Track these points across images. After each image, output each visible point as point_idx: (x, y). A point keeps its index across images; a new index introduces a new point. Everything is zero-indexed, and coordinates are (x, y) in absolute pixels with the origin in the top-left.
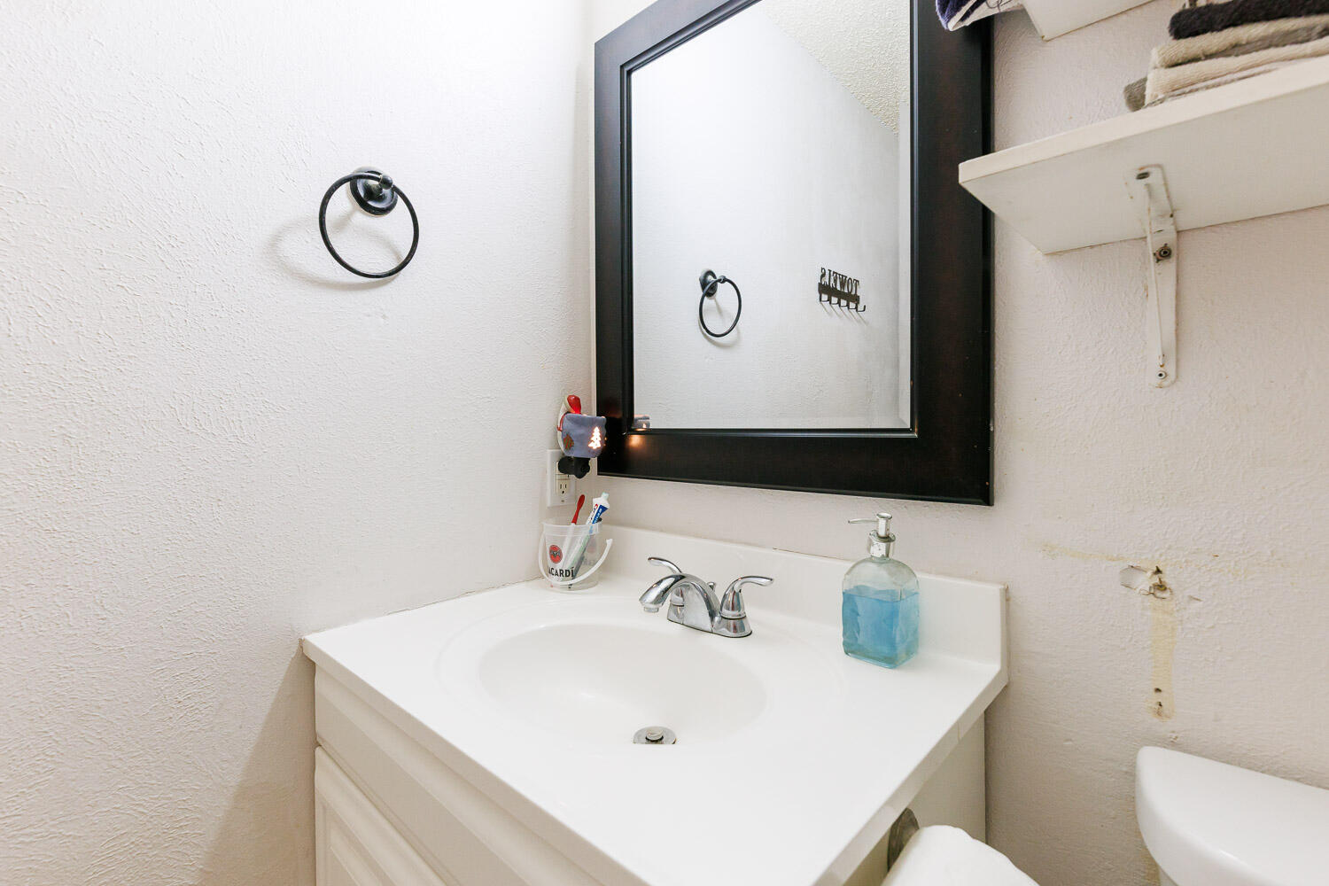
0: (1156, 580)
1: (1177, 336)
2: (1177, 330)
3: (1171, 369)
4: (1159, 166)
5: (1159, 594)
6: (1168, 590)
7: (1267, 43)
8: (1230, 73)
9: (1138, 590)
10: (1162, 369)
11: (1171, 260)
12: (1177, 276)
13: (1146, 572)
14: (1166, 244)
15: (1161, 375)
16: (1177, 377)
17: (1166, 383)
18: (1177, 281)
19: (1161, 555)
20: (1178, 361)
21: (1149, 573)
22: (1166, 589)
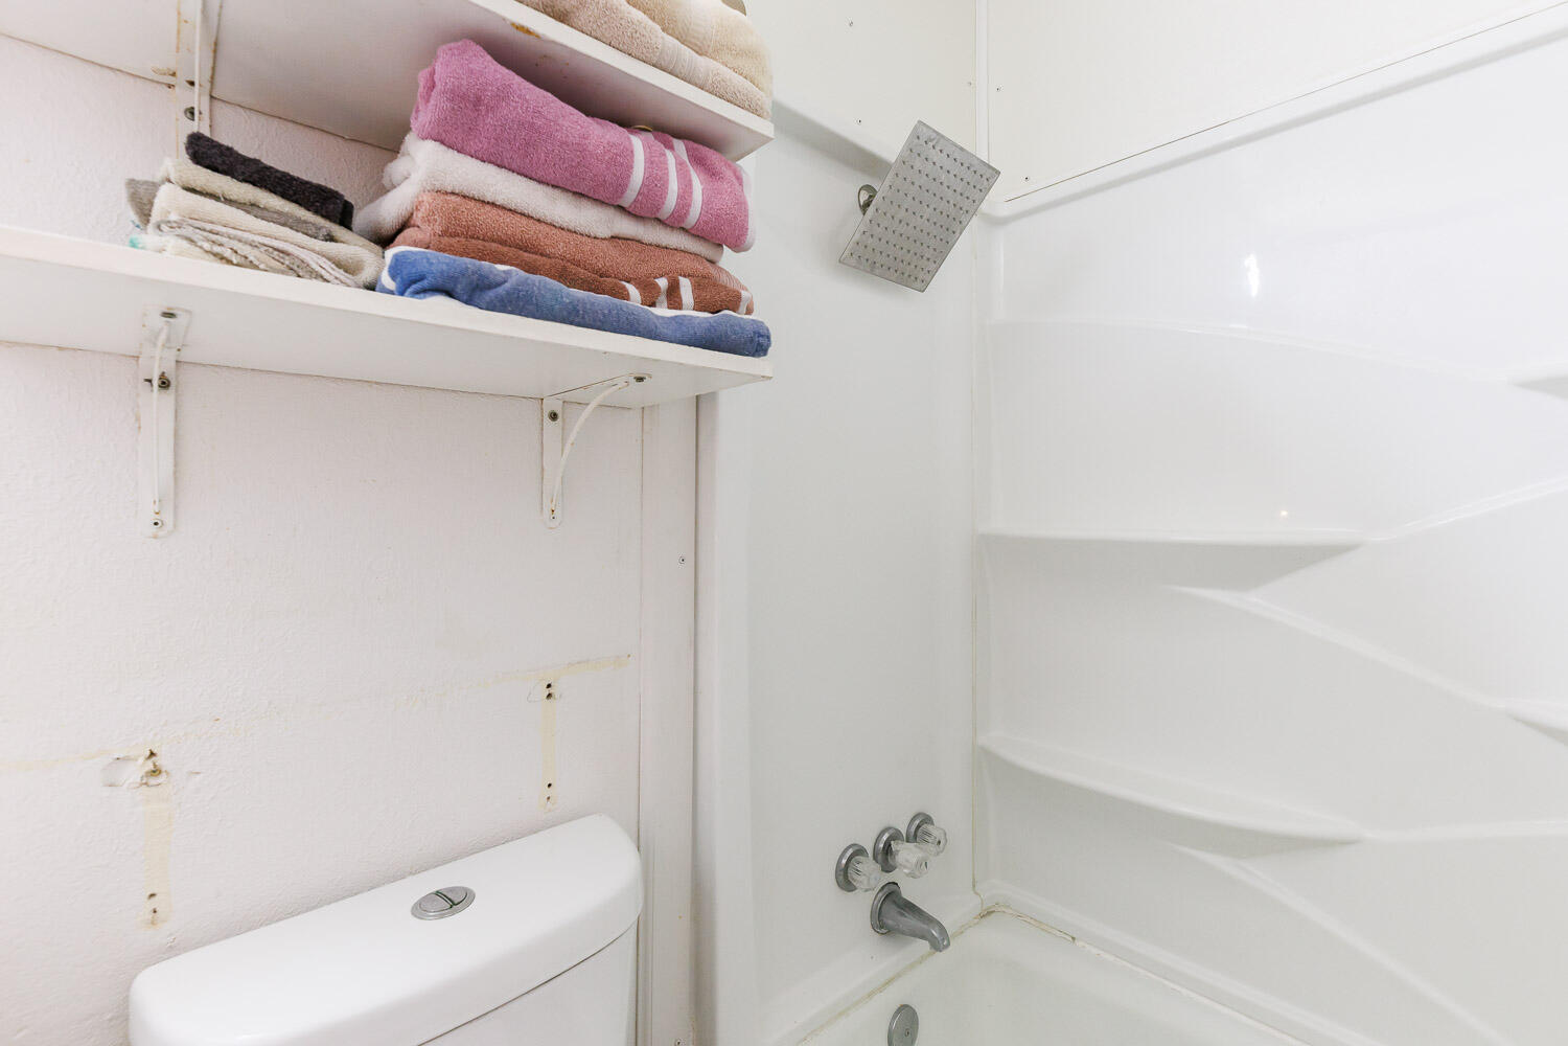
0: (150, 766)
1: (176, 479)
2: (175, 472)
3: (167, 518)
4: (189, 312)
5: (153, 781)
6: (164, 774)
7: (282, 220)
8: (249, 231)
9: (125, 786)
10: (157, 516)
11: (168, 392)
12: (176, 411)
13: (136, 760)
14: (163, 373)
15: (156, 524)
16: (175, 526)
17: (161, 533)
18: (176, 417)
19: (156, 735)
20: (176, 507)
21: (141, 760)
22: (160, 772)
